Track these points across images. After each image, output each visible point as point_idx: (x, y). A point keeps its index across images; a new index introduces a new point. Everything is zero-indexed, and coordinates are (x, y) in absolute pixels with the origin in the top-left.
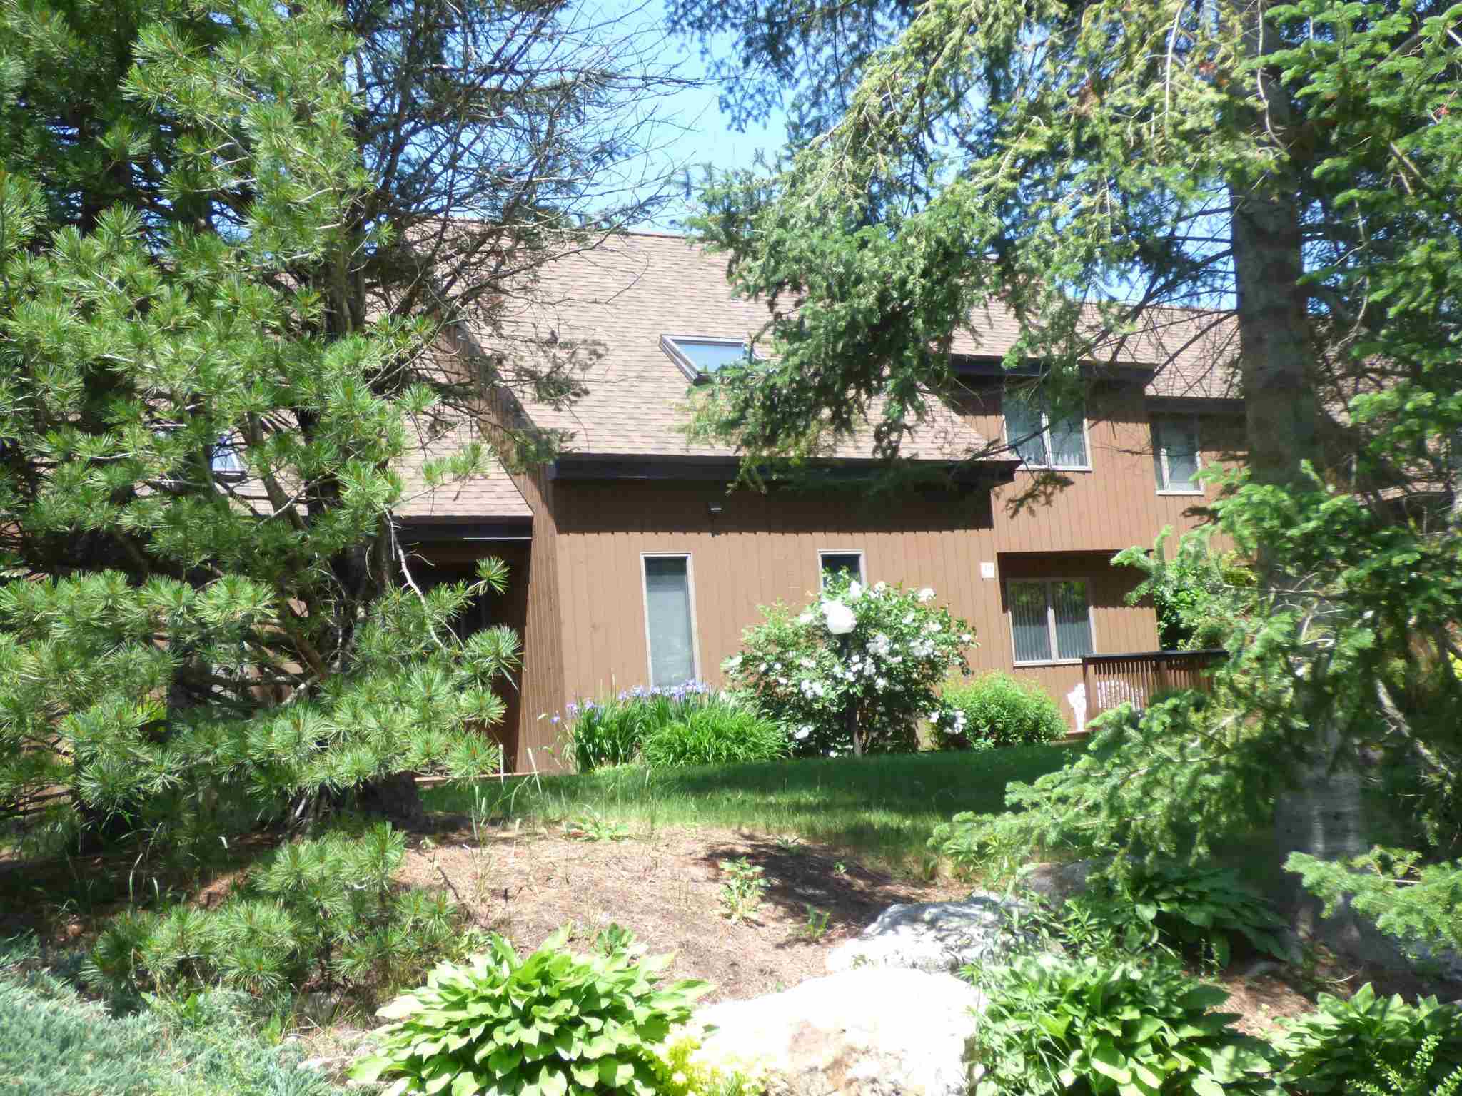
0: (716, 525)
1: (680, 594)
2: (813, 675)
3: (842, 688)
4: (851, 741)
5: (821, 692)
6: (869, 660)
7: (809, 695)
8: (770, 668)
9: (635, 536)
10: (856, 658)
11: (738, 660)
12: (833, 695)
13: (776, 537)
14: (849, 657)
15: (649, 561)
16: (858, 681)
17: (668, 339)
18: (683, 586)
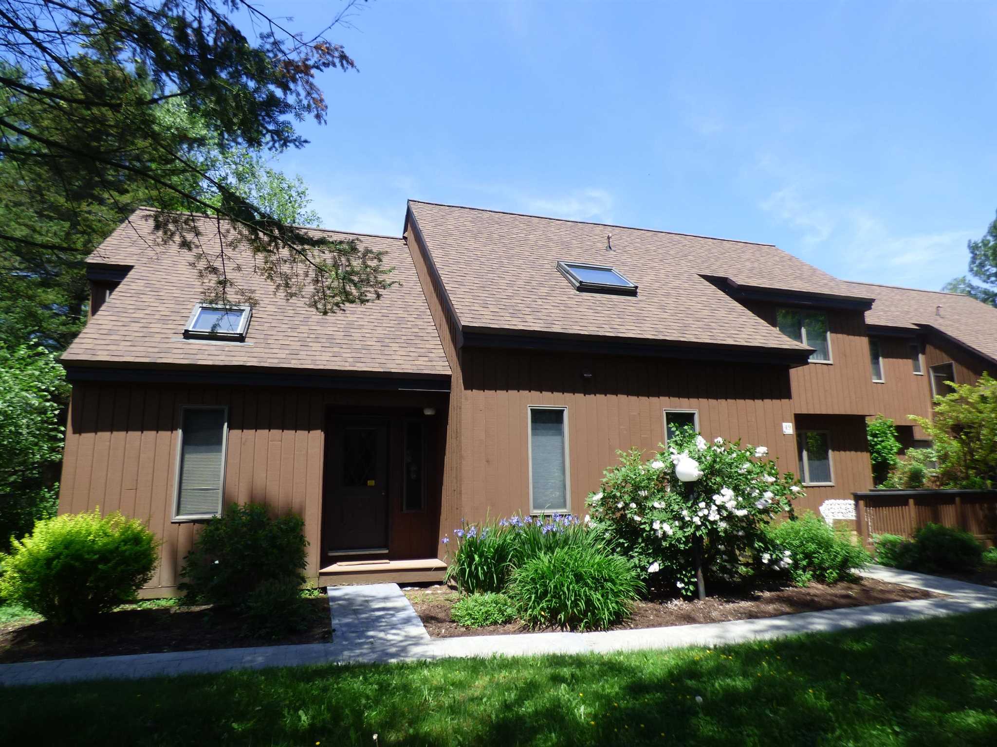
0: (588, 388)
1: (558, 438)
2: (663, 515)
3: (689, 531)
4: (695, 576)
5: (670, 532)
6: (714, 508)
7: (660, 534)
8: (626, 506)
9: (525, 393)
10: (702, 505)
11: (600, 495)
12: (680, 534)
13: (633, 399)
14: (695, 503)
15: (534, 412)
16: (703, 524)
17: (562, 264)
18: (561, 433)
